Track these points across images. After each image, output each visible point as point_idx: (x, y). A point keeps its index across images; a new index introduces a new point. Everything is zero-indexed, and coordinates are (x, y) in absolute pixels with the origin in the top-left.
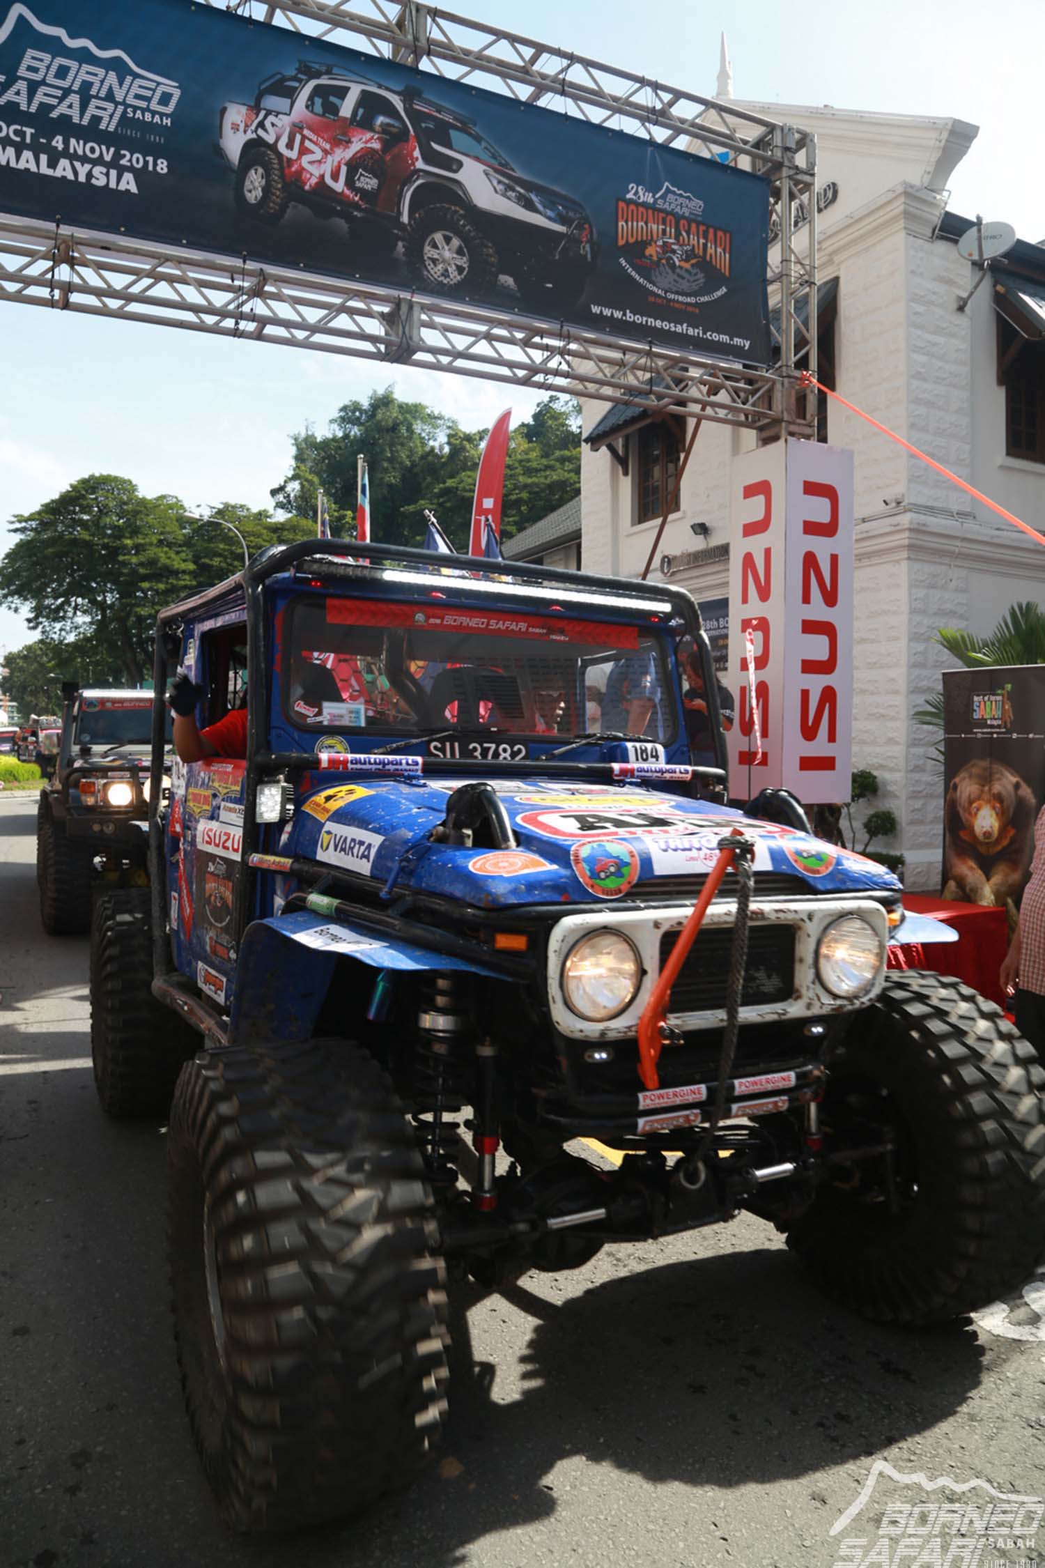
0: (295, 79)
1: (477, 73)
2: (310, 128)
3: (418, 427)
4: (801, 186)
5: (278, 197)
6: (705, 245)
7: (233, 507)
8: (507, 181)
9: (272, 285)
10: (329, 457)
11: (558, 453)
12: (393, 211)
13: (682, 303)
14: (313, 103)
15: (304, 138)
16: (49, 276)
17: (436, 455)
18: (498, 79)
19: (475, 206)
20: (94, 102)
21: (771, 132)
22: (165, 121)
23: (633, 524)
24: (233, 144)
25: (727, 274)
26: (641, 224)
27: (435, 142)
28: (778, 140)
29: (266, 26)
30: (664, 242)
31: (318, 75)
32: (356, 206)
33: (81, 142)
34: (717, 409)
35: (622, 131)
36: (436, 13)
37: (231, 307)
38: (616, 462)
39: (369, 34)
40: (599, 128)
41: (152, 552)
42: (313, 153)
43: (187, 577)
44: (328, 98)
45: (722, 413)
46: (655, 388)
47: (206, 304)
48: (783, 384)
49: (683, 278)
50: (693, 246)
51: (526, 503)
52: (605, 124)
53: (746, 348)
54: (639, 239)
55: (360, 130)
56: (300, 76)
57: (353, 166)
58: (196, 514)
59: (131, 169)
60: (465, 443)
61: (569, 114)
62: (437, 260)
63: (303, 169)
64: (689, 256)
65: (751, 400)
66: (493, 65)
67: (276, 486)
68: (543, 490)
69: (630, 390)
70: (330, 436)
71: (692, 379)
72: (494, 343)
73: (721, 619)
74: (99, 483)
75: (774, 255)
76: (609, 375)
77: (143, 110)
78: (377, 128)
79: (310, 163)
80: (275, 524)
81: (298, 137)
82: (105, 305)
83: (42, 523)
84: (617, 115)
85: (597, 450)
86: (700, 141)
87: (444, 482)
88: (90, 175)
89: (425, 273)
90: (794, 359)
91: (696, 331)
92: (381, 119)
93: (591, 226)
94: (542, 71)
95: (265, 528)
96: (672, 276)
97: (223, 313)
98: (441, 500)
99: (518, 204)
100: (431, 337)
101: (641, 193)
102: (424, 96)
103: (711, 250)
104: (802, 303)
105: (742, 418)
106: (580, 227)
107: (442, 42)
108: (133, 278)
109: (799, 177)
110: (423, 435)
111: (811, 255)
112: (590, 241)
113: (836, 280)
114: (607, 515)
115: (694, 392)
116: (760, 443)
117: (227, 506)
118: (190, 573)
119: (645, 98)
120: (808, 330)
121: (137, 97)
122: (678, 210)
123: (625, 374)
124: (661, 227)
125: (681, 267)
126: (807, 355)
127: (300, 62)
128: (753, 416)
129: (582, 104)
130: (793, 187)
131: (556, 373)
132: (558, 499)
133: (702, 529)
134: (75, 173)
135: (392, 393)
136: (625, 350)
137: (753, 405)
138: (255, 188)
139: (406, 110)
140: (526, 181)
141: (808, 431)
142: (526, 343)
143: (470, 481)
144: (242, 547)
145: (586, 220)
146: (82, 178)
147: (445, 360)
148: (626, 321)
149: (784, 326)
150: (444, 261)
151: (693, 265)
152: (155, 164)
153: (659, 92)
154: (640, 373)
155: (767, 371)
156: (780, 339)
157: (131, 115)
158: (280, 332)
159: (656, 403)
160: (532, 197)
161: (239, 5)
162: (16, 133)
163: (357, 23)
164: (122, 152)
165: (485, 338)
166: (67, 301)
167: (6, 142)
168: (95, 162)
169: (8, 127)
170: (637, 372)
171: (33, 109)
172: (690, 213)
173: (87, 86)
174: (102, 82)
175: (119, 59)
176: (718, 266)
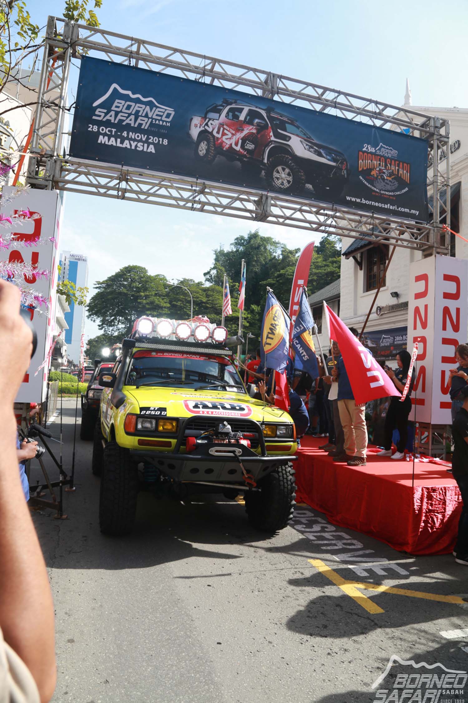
0: (221, 105)
1: (298, 100)
2: (227, 125)
3: (269, 247)
4: (442, 143)
5: (212, 153)
6: (398, 170)
7: (187, 280)
9: (208, 189)
10: (230, 259)
11: (330, 259)
12: (260, 158)
13: (388, 195)
14: (228, 115)
15: (224, 129)
16: (117, 186)
17: (277, 259)
18: (307, 102)
19: (296, 155)
20: (140, 118)
21: (429, 120)
22: (167, 124)
23: (364, 292)
24: (195, 132)
25: (408, 182)
26: (369, 161)
27: (280, 129)
28: (432, 123)
29: (211, 86)
30: (380, 169)
31: (231, 104)
32: (245, 156)
33: (134, 134)
34: (403, 242)
35: (361, 122)
36: (281, 77)
37: (191, 198)
38: (357, 265)
39: (252, 86)
40: (351, 121)
41: (152, 298)
42: (228, 135)
43: (166, 310)
44: (235, 113)
45: (405, 243)
46: (374, 233)
47: (180, 197)
48: (434, 231)
49: (388, 184)
50: (393, 170)
51: (315, 281)
52: (354, 120)
53: (417, 214)
54: (368, 168)
55: (247, 125)
56: (224, 104)
57: (244, 140)
58: (171, 282)
59: (153, 143)
60: (289, 254)
61: (338, 116)
62: (279, 178)
63: (223, 142)
64: (391, 175)
65: (419, 238)
66: (305, 97)
67: (206, 272)
68: (323, 276)
69: (362, 233)
70: (230, 250)
71: (392, 228)
72: (303, 213)
73: (404, 336)
74: (132, 269)
75: (430, 173)
76: (353, 226)
77: (159, 120)
78: (256, 125)
79: (226, 139)
80: (205, 288)
81: (222, 129)
82: (139, 198)
83: (108, 285)
84: (359, 115)
85: (348, 259)
86: (396, 125)
87: (279, 271)
88: (136, 146)
89: (274, 183)
90: (439, 219)
91: (394, 207)
92: (256, 121)
93: (347, 163)
94: (328, 98)
95: (200, 290)
96: (383, 184)
97: (187, 201)
98: (278, 279)
99: (315, 154)
100: (275, 211)
101: (369, 148)
102: (276, 110)
103: (401, 172)
104: (443, 194)
105: (415, 245)
106: (342, 163)
107: (284, 89)
108: (151, 186)
109: (442, 139)
110: (271, 250)
111: (447, 173)
112: (346, 169)
113: (459, 183)
114: (353, 286)
115: (393, 234)
116: (423, 257)
117: (185, 280)
118: (168, 308)
119: (372, 108)
120: (446, 206)
121: (157, 115)
122: (386, 155)
123: (361, 226)
124: (378, 162)
125: (387, 180)
126: (445, 217)
127: (224, 99)
128: (420, 245)
129: (344, 112)
130: (439, 144)
131: (330, 226)
132: (329, 280)
133: (396, 295)
134: (131, 145)
135: (258, 232)
136: (361, 216)
137: (420, 240)
138: (203, 150)
139: (267, 116)
140: (318, 144)
141: (446, 251)
142: (317, 213)
143: (291, 271)
144: (190, 298)
145: (345, 160)
146: (133, 148)
147: (281, 220)
148: (362, 203)
149: (435, 205)
150: (282, 178)
151: (392, 179)
152: (163, 141)
153: (378, 105)
154: (367, 225)
155: (427, 224)
156: (433, 210)
157: (154, 122)
158: (211, 208)
159: (375, 239)
160: (321, 151)
161: (200, 78)
162: (109, 131)
163: (249, 83)
164: (150, 137)
165: (299, 211)
166: (124, 196)
167: (105, 135)
168: (139, 141)
169: (106, 129)
170: (366, 225)
171: (116, 122)
172: (392, 156)
173: (138, 112)
174: (144, 110)
175: (151, 101)
176: (404, 179)
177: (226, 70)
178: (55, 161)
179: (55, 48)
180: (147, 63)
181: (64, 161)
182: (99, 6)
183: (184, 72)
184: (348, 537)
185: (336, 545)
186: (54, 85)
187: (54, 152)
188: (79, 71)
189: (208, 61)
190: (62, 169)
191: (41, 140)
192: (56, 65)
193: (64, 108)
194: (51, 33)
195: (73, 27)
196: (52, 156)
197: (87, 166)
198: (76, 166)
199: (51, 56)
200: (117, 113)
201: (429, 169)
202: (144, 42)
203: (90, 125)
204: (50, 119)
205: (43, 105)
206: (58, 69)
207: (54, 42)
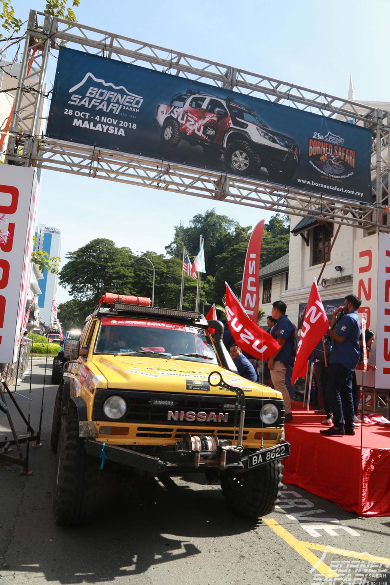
0: (186, 95)
1: (255, 92)
2: (190, 113)
3: (224, 225)
4: (384, 132)
5: (177, 138)
6: (345, 156)
7: (150, 253)
8: (265, 132)
9: (172, 170)
10: (188, 235)
11: (279, 236)
12: (220, 143)
13: (335, 178)
14: (192, 104)
15: (188, 116)
16: (90, 165)
17: (230, 236)
18: (263, 94)
19: (253, 141)
20: (112, 104)
21: (373, 112)
22: (137, 110)
23: (310, 266)
24: (161, 118)
25: (354, 167)
26: (318, 148)
27: (238, 118)
28: (375, 114)
29: (176, 77)
30: (328, 155)
31: (194, 94)
32: (206, 141)
33: (106, 118)
34: (349, 221)
35: (311, 112)
36: (240, 71)
37: (156, 178)
38: (304, 241)
39: (214, 79)
40: (303, 112)
42: (191, 121)
44: (198, 102)
46: (323, 212)
47: (147, 176)
48: (377, 211)
49: (335, 168)
50: (340, 156)
51: (265, 255)
52: (305, 110)
53: (362, 196)
54: (318, 153)
55: (209, 113)
56: (188, 94)
57: (206, 126)
58: (136, 255)
59: (123, 127)
60: (242, 231)
61: (291, 106)
62: (237, 161)
63: (187, 127)
64: (338, 160)
65: (363, 217)
66: (261, 89)
67: (168, 245)
68: (272, 251)
69: (310, 212)
70: (189, 227)
71: (338, 208)
72: (258, 193)
74: (100, 242)
75: (373, 159)
76: (304, 207)
77: (129, 107)
78: (216, 112)
80: (166, 260)
81: (186, 116)
82: (109, 176)
83: (78, 255)
84: (310, 107)
85: (296, 236)
86: (342, 115)
87: (233, 246)
88: (108, 130)
89: (232, 166)
90: (381, 201)
91: (341, 189)
92: (217, 109)
93: (298, 149)
94: (281, 91)
95: (162, 261)
96: (331, 168)
97: (153, 179)
98: (232, 253)
99: (269, 140)
100: (233, 191)
101: (319, 136)
102: (235, 100)
103: (347, 157)
104: (384, 179)
105: (357, 224)
106: (294, 149)
107: (242, 81)
108: (120, 166)
109: (384, 129)
110: (226, 228)
111: (389, 159)
112: (298, 154)
114: (300, 262)
115: (340, 214)
116: (367, 234)
117: (148, 252)
118: (132, 277)
119: (321, 100)
120: (387, 188)
121: (127, 102)
122: (334, 142)
123: (311, 206)
124: (327, 149)
125: (335, 164)
126: (387, 199)
127: (188, 89)
128: (364, 223)
129: (296, 103)
130: (382, 133)
131: (283, 205)
132: (278, 255)
133: (339, 269)
134: (103, 128)
135: (214, 211)
136: (311, 197)
137: (364, 219)
138: (168, 134)
139: (227, 106)
140: (272, 131)
141: (387, 230)
142: (271, 194)
143: (244, 246)
144: (153, 268)
145: (296, 146)
146: (105, 131)
147: (238, 199)
148: (312, 185)
149: (378, 187)
150: (239, 162)
151: (339, 164)
152: (132, 126)
153: (327, 98)
155: (370, 205)
156: (376, 193)
157: (125, 108)
158: (175, 187)
159: (323, 218)
160: (275, 138)
161: (167, 70)
162: (83, 115)
163: (210, 75)
164: (120, 121)
165: (254, 191)
166: (96, 174)
167: (79, 118)
168: (110, 125)
169: (80, 113)
170: (316, 205)
171: (90, 107)
172: (339, 143)
173: (110, 99)
174: (115, 97)
175: (122, 89)
176: (350, 164)
177: (191, 65)
178: (33, 141)
179: (36, 39)
180: (119, 55)
181: (41, 141)
182: (77, 5)
183: (153, 64)
184: (299, 496)
185: (289, 504)
186: (34, 72)
187: (32, 132)
188: (57, 60)
189: (174, 55)
190: (39, 148)
191: (21, 122)
192: (36, 54)
193: (42, 94)
194: (32, 25)
195: (53, 21)
196: (30, 136)
197: (62, 146)
198: (51, 146)
199: (32, 45)
200: (91, 99)
201: (372, 156)
202: (117, 36)
203: (65, 109)
204: (30, 103)
205: (24, 90)
206: (39, 58)
207: (35, 33)
